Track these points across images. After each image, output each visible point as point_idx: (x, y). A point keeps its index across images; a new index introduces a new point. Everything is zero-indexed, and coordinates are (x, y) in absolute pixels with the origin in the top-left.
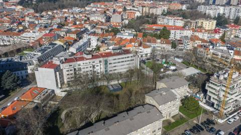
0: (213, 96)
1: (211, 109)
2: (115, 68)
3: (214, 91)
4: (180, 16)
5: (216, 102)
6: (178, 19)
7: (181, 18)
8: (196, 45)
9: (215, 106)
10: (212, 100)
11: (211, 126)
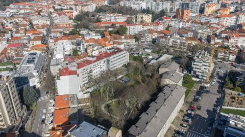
0: (197, 70)
1: (198, 80)
2: (114, 65)
3: (198, 67)
4: (119, 13)
5: (200, 74)
6: (119, 16)
7: (121, 14)
8: (154, 37)
9: (200, 77)
10: (197, 73)
11: (205, 89)
